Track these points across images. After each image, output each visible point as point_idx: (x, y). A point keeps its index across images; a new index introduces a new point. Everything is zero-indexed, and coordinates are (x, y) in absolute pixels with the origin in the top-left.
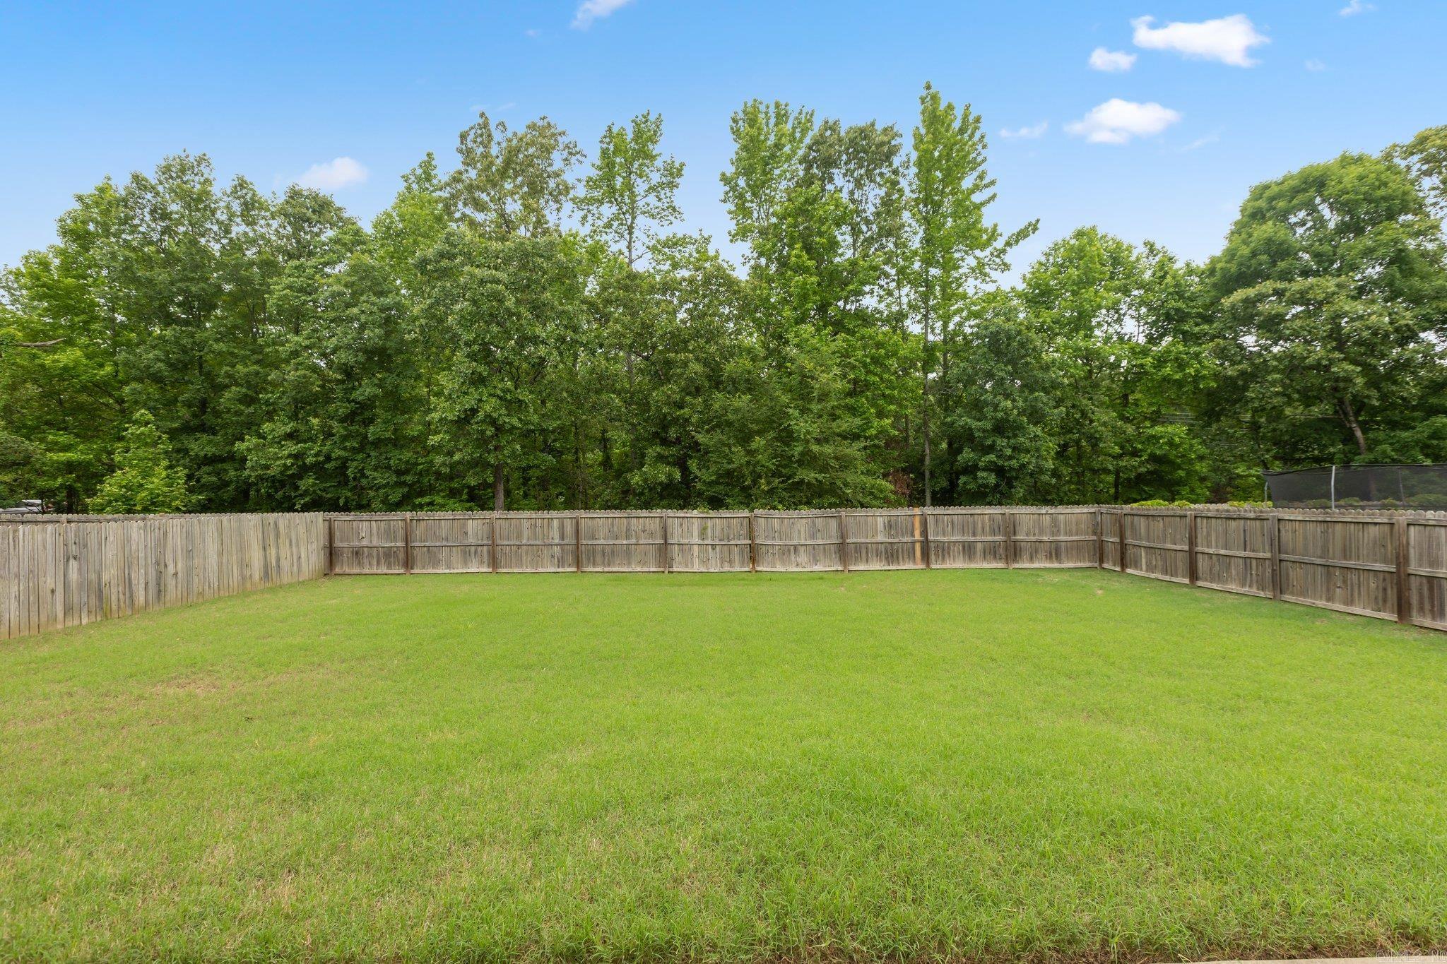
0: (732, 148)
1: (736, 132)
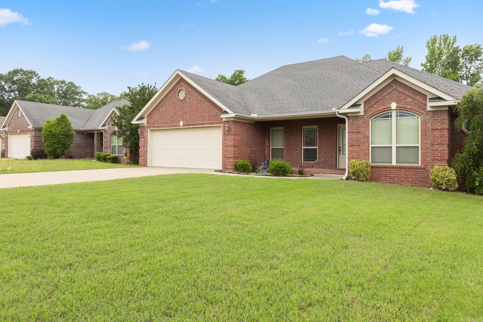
0: (426, 52)
1: (428, 47)
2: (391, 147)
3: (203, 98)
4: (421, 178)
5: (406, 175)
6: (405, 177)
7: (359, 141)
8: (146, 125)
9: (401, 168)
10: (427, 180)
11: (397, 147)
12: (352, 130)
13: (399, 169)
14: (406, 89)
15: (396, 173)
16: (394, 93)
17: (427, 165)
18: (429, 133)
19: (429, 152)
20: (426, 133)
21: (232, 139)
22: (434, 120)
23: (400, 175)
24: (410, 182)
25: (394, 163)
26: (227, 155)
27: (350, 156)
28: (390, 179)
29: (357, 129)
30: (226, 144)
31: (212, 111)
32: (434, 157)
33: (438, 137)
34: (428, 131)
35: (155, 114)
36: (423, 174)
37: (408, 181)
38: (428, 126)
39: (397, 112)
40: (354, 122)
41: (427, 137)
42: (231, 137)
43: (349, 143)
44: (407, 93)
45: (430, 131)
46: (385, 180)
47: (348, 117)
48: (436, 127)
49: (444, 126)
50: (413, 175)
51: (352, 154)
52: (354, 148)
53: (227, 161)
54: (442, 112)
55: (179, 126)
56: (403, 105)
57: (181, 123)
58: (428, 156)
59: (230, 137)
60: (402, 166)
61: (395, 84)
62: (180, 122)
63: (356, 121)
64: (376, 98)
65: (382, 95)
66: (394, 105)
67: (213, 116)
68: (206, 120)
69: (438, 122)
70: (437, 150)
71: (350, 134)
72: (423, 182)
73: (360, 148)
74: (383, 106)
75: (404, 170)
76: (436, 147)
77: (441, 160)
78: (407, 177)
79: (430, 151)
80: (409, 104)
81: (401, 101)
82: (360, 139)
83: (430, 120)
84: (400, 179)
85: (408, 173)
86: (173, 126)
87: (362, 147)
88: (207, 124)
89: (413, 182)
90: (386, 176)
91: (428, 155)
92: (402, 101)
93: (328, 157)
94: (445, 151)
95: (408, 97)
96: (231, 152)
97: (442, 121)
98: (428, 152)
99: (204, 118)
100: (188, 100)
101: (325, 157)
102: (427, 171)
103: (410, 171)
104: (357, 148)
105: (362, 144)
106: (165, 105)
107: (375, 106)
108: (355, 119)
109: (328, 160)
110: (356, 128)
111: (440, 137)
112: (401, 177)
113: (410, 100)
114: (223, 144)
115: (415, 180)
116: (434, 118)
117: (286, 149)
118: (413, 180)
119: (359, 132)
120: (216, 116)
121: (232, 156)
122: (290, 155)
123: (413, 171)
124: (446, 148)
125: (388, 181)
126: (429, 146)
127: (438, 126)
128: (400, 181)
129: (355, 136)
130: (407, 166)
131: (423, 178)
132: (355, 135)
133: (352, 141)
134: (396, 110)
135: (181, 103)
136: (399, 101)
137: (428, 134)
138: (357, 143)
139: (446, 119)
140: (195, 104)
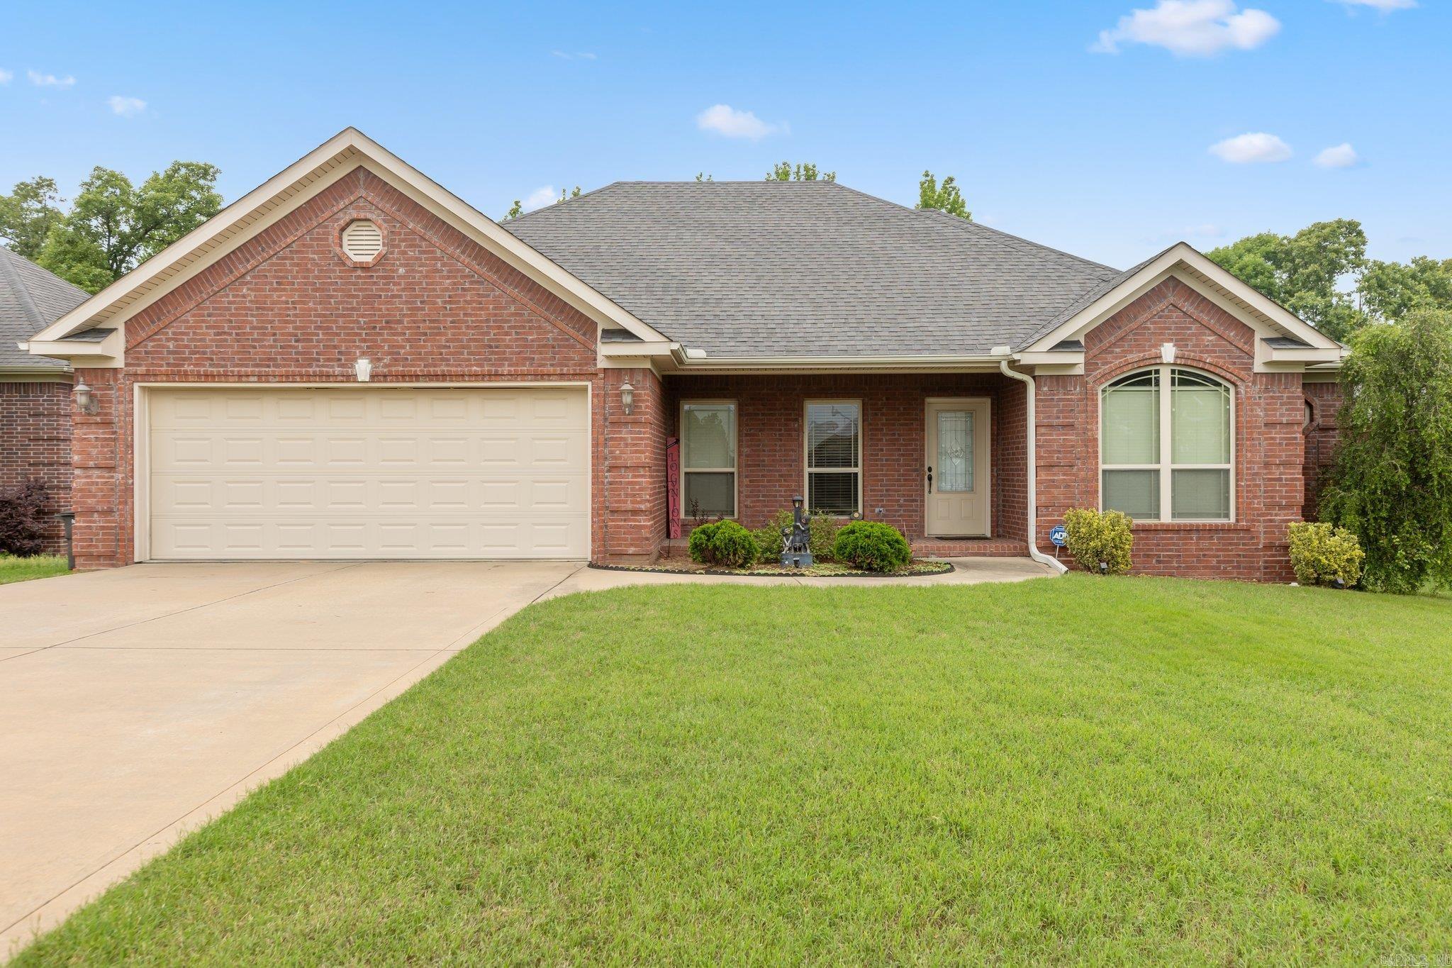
2: (1157, 472)
3: (490, 269)
4: (1239, 555)
5: (1202, 550)
6: (1198, 556)
7: (1071, 452)
8: (119, 363)
9: (1189, 530)
10: (1253, 562)
11: (1173, 471)
12: (1049, 417)
13: (1182, 533)
14: (1200, 309)
15: (1174, 544)
16: (1170, 317)
17: (1253, 521)
18: (1259, 433)
19: (1259, 486)
20: (1252, 433)
21: (642, 439)
22: (1272, 398)
23: (1186, 550)
24: (1213, 568)
25: (1166, 517)
26: (618, 502)
27: (1043, 498)
28: (1159, 562)
29: (1065, 417)
30: (615, 458)
31: (540, 327)
32: (1272, 497)
33: (1280, 444)
34: (1256, 427)
35: (189, 317)
36: (1244, 544)
37: (1205, 568)
38: (1258, 416)
39: (1173, 372)
40: (1054, 395)
41: (1253, 445)
42: (640, 433)
43: (1038, 457)
44: (1205, 318)
45: (1260, 428)
46: (1144, 568)
47: (1034, 378)
48: (1277, 418)
49: (1296, 416)
50: (1218, 550)
51: (1049, 492)
52: (1054, 475)
53: (620, 527)
54: (1290, 378)
55: (351, 377)
56: (1193, 351)
57: (363, 368)
58: (1255, 497)
59: (631, 433)
60: (1191, 525)
61: (1173, 291)
62: (355, 360)
63: (1061, 391)
64: (1120, 328)
65: (1136, 318)
66: (1168, 352)
67: (544, 346)
68: (506, 359)
69: (1282, 404)
70: (1280, 479)
71: (1043, 430)
72: (1245, 568)
73: (1074, 475)
74: (1139, 352)
75: (1195, 536)
76: (1276, 472)
77: (1289, 506)
78: (1204, 555)
79: (1261, 482)
80: (1207, 352)
81: (1186, 340)
82: (1073, 446)
83: (1260, 397)
84: (1185, 562)
85: (1205, 544)
86: (309, 377)
87: (1079, 470)
88: (513, 376)
89: (1218, 568)
90: (1148, 556)
91: (1256, 492)
92: (1191, 340)
93: (899, 501)
94: (1298, 483)
95: (1207, 331)
96: (641, 489)
97: (1289, 403)
98: (1256, 485)
99: (493, 353)
100: (402, 271)
101: (888, 501)
102: (1253, 538)
103: (1211, 538)
104: (1064, 475)
105: (1079, 463)
106: (254, 277)
107: (1118, 350)
108: (1058, 384)
109: (897, 511)
110: (1062, 411)
111: (1286, 445)
112: (1188, 556)
113: (1210, 338)
114: (597, 457)
115: (1224, 562)
116: (1271, 394)
117: (747, 477)
118: (1218, 562)
119: (1071, 426)
120: (559, 346)
121: (643, 507)
122: (763, 496)
123: (1218, 539)
124: (1298, 474)
125: (1154, 568)
126: (1259, 468)
127: (1282, 415)
128: (1187, 567)
129: (1057, 437)
130: (1204, 525)
131: (1244, 556)
132: (1058, 435)
133: (1050, 452)
134: (1175, 364)
135: (359, 277)
136: (1182, 340)
137: (1255, 436)
138: (1065, 458)
139: (1298, 398)
140: (447, 290)
